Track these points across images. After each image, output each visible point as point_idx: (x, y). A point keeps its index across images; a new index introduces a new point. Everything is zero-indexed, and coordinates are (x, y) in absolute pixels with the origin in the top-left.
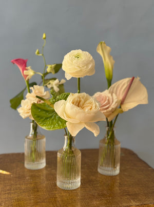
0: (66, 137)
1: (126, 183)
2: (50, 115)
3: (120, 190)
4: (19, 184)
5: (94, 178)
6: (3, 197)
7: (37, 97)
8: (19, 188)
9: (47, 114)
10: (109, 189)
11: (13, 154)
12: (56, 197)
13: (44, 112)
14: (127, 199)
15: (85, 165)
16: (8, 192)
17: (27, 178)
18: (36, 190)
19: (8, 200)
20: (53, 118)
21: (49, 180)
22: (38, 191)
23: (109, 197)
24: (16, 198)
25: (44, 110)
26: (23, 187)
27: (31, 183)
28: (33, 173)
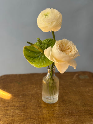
2: (38, 55)
6: (2, 113)
8: (14, 105)
9: (35, 54)
10: (77, 109)
13: (33, 53)
14: (90, 117)
16: (6, 108)
17: (20, 96)
18: (26, 107)
19: (6, 116)
20: (39, 58)
22: (27, 109)
23: (77, 115)
24: (11, 114)
25: (33, 52)
27: (23, 101)
28: (24, 93)
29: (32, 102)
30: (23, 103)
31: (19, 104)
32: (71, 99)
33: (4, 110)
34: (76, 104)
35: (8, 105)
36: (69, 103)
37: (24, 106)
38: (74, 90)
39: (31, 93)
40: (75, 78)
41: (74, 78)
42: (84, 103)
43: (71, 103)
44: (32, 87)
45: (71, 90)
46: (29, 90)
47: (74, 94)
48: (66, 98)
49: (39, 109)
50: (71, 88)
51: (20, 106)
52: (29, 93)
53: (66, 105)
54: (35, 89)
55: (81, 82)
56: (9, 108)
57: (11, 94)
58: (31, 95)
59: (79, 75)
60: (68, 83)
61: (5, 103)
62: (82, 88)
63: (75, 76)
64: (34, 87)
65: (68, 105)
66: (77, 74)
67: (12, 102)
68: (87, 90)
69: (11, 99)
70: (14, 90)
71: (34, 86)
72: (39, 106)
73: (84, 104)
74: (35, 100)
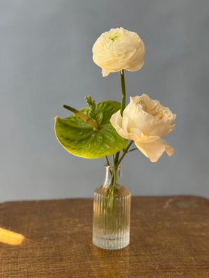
0: (107, 168)
1: (204, 249)
3: (196, 260)
4: (32, 248)
5: (153, 240)
6: (4, 268)
7: (65, 107)
8: (30, 254)
10: (179, 259)
11: (24, 203)
12: (91, 271)
15: (138, 221)
16: (13, 260)
17: (45, 238)
18: (59, 257)
19: (13, 274)
21: (80, 243)
22: (61, 260)
23: (179, 271)
24: (25, 270)
26: (38, 253)
27: (51, 247)
28: (53, 232)
29: (74, 248)
30: (52, 250)
31: (42, 252)
32: (163, 243)
33: (9, 263)
35: (18, 255)
37: (55, 255)
38: (168, 226)
39: (69, 232)
40: (167, 205)
41: (165, 207)
42: (194, 250)
44: (71, 222)
45: (161, 227)
46: (65, 228)
49: (91, 260)
50: (160, 222)
51: (45, 255)
52: (64, 231)
53: (152, 253)
54: (79, 225)
55: (182, 212)
56: (20, 259)
58: (70, 236)
59: (176, 201)
60: (153, 215)
61: (9, 251)
62: (185, 223)
63: (167, 203)
64: (75, 222)
65: (156, 252)
66: (171, 200)
67: (27, 249)
68: (198, 226)
69: (23, 243)
70: (31, 228)
71: (77, 220)
74: (80, 245)
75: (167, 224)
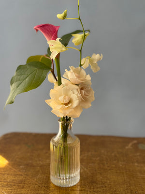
4: (8, 174)
8: (4, 179)
17: (21, 167)
18: (22, 185)
22: (23, 188)
26: (10, 179)
27: (21, 175)
28: (30, 162)
29: (38, 177)
30: (21, 178)
31: (13, 178)
32: (108, 181)
34: (115, 191)
36: (102, 187)
37: (21, 182)
38: (121, 165)
39: (41, 163)
40: (130, 146)
41: (127, 148)
42: (131, 190)
43: (105, 187)
45: (114, 166)
46: (40, 159)
47: (116, 172)
48: (99, 177)
49: (44, 190)
51: (14, 181)
52: (38, 162)
53: (95, 190)
55: (138, 154)
57: (9, 161)
58: (40, 167)
59: (138, 143)
60: (113, 154)
62: (136, 164)
63: (130, 144)
65: (99, 190)
66: (135, 142)
67: (4, 174)
70: (17, 157)
72: (46, 185)
73: (129, 191)
74: (43, 175)
75: (121, 164)
